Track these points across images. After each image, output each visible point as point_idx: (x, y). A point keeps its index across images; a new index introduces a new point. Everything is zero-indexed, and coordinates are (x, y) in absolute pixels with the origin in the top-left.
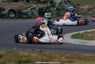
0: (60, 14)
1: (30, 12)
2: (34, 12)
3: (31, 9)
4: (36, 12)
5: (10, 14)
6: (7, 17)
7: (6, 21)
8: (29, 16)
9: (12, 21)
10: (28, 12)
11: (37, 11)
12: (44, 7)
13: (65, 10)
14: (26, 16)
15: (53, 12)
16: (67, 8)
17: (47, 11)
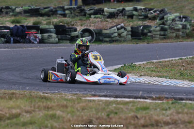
0: (166, 35)
1: (115, 33)
2: (123, 32)
3: (118, 29)
4: (125, 33)
8: (114, 39)
10: (112, 34)
11: (128, 31)
12: (141, 26)
13: (174, 30)
14: (110, 39)
15: (154, 33)
16: (177, 27)
17: (145, 31)
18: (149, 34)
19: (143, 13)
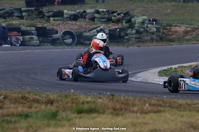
0: (141, 38)
1: (95, 35)
3: (98, 32)
5: (65, 38)
6: (61, 43)
7: (59, 49)
9: (68, 49)
11: (107, 34)
12: (118, 29)
13: (150, 33)
15: (131, 36)
16: (152, 30)
17: (122, 34)
18: (126, 37)
19: (106, 16)
